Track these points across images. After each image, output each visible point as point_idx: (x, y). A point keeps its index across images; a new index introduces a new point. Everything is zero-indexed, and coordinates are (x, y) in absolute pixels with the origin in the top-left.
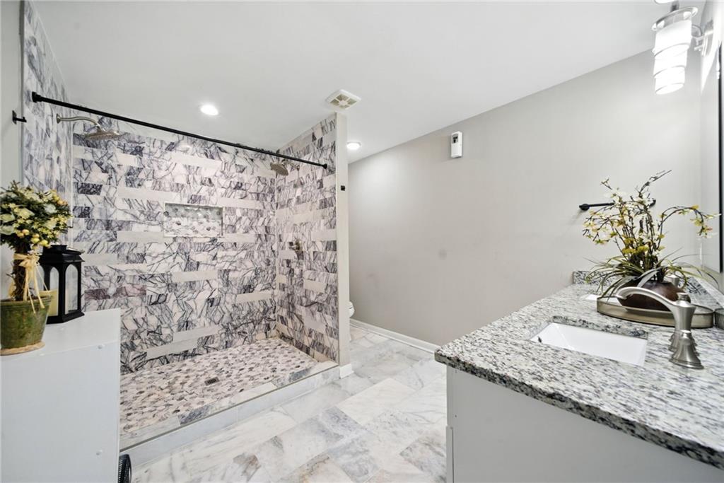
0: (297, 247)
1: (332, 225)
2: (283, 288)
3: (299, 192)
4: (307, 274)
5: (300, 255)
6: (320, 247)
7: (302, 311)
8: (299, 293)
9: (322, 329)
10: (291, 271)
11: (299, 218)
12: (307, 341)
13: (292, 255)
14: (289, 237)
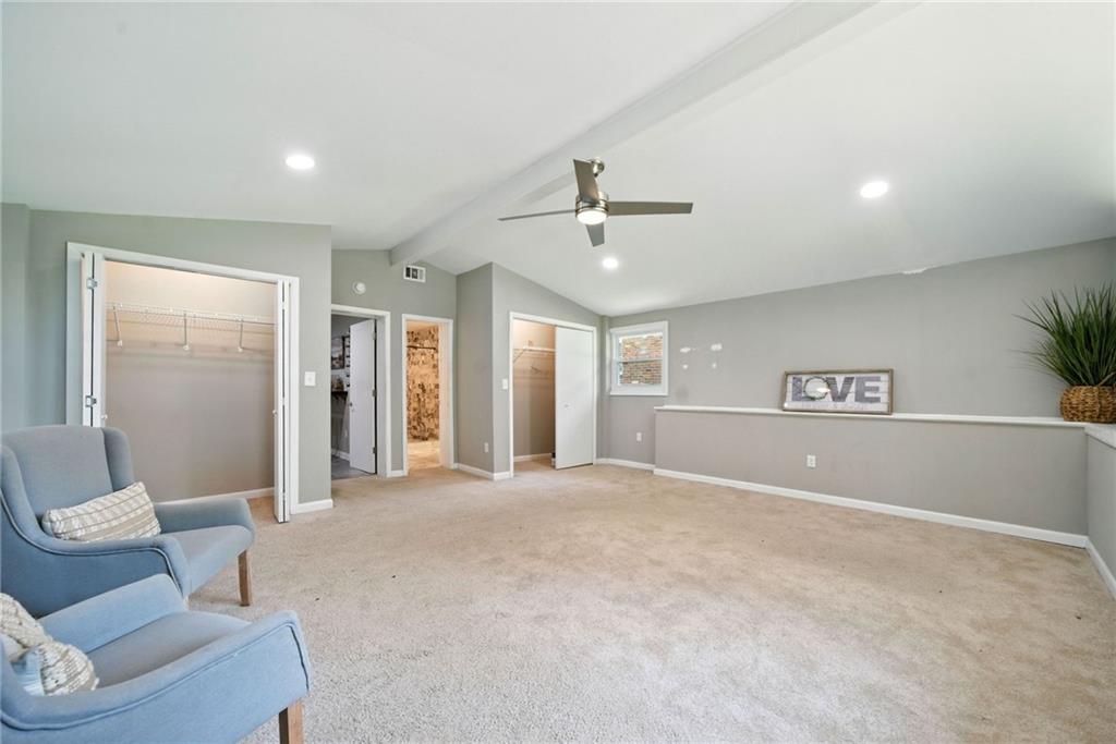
0: (422, 387)
1: (437, 377)
2: (415, 410)
3: (423, 358)
4: (427, 400)
5: (424, 391)
6: (433, 387)
7: (424, 420)
8: (423, 411)
9: (433, 427)
10: (419, 400)
11: (422, 372)
12: (427, 435)
13: (420, 391)
14: (418, 382)
